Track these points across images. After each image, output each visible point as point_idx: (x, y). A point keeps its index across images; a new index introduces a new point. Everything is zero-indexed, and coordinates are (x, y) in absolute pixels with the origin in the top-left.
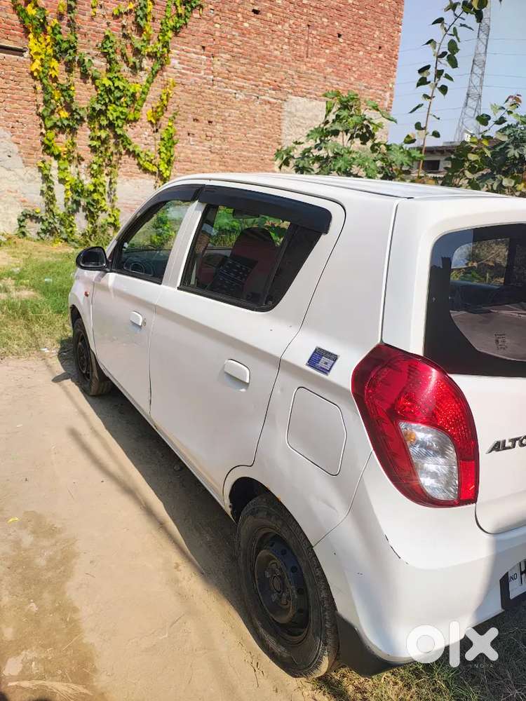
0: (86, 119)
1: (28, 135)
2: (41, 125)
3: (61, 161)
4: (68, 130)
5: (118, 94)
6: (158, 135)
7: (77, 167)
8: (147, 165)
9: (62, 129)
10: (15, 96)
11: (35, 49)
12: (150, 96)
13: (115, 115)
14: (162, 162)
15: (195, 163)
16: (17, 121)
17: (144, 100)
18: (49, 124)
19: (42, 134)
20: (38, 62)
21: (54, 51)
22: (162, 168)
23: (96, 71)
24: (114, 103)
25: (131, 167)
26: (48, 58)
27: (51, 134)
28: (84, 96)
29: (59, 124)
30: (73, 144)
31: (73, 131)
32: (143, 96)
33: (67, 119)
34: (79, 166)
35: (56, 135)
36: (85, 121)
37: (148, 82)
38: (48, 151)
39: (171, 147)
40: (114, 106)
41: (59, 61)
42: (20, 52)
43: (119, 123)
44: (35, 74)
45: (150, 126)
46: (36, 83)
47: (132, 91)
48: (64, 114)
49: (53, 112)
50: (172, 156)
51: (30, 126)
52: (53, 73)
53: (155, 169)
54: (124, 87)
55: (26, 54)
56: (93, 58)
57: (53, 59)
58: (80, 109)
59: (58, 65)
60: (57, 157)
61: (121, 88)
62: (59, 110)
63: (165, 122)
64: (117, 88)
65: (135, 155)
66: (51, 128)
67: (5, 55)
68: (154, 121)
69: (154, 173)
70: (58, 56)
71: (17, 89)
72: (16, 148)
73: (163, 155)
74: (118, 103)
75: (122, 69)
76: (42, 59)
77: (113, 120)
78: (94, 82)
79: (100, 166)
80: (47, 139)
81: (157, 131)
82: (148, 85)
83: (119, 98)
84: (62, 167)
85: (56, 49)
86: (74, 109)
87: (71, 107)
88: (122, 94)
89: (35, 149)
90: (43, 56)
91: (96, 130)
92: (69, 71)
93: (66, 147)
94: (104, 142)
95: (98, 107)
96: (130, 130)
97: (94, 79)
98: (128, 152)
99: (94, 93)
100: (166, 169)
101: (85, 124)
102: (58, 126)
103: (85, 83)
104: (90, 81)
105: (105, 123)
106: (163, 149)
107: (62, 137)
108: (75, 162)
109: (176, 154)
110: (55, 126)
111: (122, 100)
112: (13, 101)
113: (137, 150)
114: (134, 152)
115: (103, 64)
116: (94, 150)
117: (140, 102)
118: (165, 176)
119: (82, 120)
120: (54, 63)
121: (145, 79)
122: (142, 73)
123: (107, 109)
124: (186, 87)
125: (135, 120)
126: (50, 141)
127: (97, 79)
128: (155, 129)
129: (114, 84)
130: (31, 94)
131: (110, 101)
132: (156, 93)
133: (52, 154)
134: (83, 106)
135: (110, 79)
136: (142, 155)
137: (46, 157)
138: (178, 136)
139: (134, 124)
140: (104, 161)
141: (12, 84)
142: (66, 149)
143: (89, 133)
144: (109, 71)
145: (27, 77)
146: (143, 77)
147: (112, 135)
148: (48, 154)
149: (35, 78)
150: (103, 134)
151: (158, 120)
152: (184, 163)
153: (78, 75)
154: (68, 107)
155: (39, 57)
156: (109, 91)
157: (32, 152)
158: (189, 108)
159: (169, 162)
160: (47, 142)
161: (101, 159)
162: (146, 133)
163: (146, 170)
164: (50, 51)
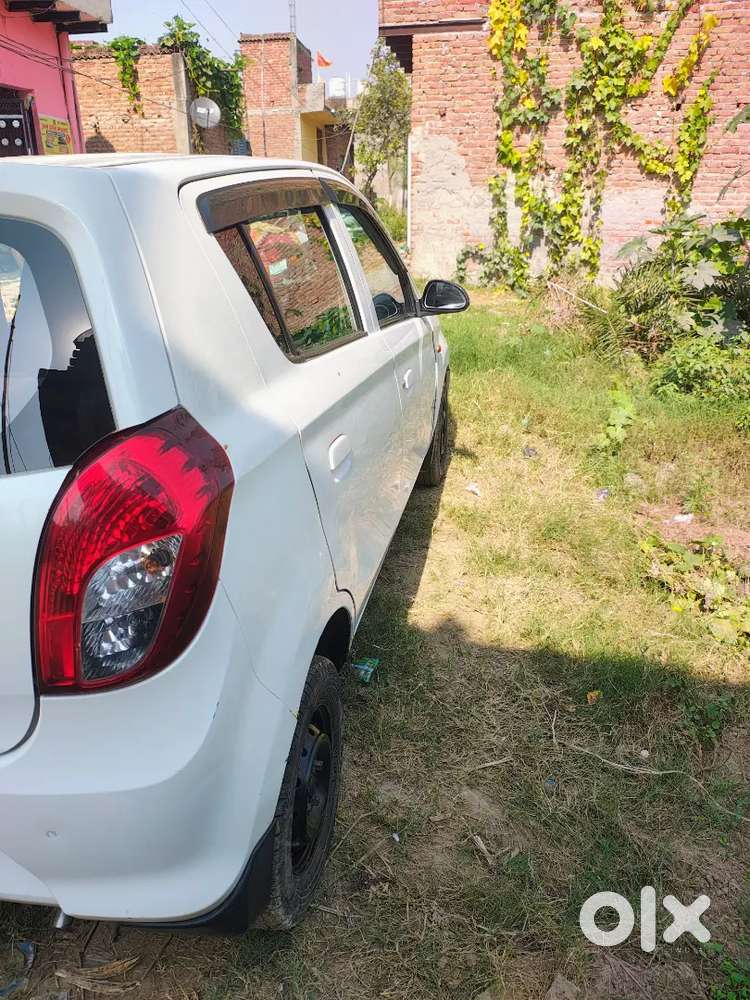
0: (562, 106)
1: (479, 142)
2: (498, 125)
3: (521, 173)
4: (533, 127)
5: (612, 58)
6: (680, 114)
7: (543, 179)
8: (652, 166)
9: (525, 127)
10: (468, 89)
11: (498, 15)
12: (673, 50)
13: (606, 92)
14: (681, 158)
15: (743, 154)
16: (468, 124)
17: (660, 61)
18: (507, 121)
19: (498, 138)
20: (499, 33)
21: (523, 12)
22: (679, 168)
23: (583, 29)
24: (608, 74)
25: (627, 172)
26: (512, 25)
27: (509, 136)
28: (564, 70)
29: (522, 119)
30: (539, 147)
31: (542, 126)
32: (659, 54)
33: (533, 110)
34: (546, 178)
35: (518, 136)
36: (561, 110)
37: (669, 29)
38: (504, 161)
39: (698, 130)
40: (607, 78)
41: (529, 25)
42: (476, 24)
43: (612, 104)
44: (495, 52)
45: (667, 100)
46: (494, 65)
47: (636, 48)
48: (531, 103)
49: (515, 103)
50: (701, 146)
51: (483, 128)
52: (519, 45)
53: (667, 171)
54: (623, 45)
55: (485, 26)
56: (581, 10)
57: (521, 25)
58: (552, 92)
59: (527, 32)
60: (516, 168)
61: (619, 47)
62: (524, 99)
63: (693, 91)
64: (613, 49)
65: (634, 151)
66: (510, 127)
67: (458, 33)
68: (673, 93)
69: (666, 178)
70: (528, 18)
71: (471, 78)
72: (462, 161)
73: (684, 146)
74: (612, 73)
75: (626, 18)
76: (505, 29)
77: (602, 100)
78: (579, 49)
79: (576, 175)
80: (503, 144)
81: (678, 107)
82: (669, 34)
83: (617, 64)
84: (521, 182)
85: (526, 9)
86: (543, 94)
87: (540, 91)
88: (620, 57)
89: (487, 160)
90: (506, 25)
91: (578, 120)
92: (543, 38)
93: (530, 151)
94: (585, 137)
95: (580, 84)
96: (631, 111)
97: (580, 42)
98: (625, 149)
99: (580, 64)
100: (688, 168)
101: (561, 114)
102: (519, 123)
103: (567, 50)
104: (574, 46)
105: (591, 107)
106: (686, 136)
107: (526, 137)
108: (541, 173)
109: (709, 142)
110: (516, 122)
111: (620, 66)
112: (464, 96)
113: (639, 144)
114: (633, 146)
115: (596, 15)
116: (570, 150)
117: (652, 65)
118: (683, 180)
119: (555, 107)
120: (523, 31)
121: (664, 25)
122: (659, 17)
123: (595, 85)
124: (743, 21)
125: (642, 95)
126: (506, 146)
127: (584, 41)
128: (675, 104)
129: (607, 43)
130: (488, 83)
131: (600, 71)
132: (683, 44)
133: (508, 165)
134: (560, 87)
135: (603, 38)
136: (647, 151)
137: (501, 170)
138: (716, 112)
139: (639, 102)
140: (585, 165)
141: (465, 73)
142: (528, 155)
143: (565, 126)
144: (604, 24)
145: (484, 58)
146: (662, 21)
147: (599, 125)
148: (504, 166)
149: (494, 58)
150: (585, 125)
151: (680, 88)
152: (723, 156)
153: (557, 40)
154: (537, 94)
155: (502, 26)
156: (598, 56)
157: (484, 164)
158: (744, 58)
159: (692, 158)
160: (502, 148)
161: (579, 165)
162: (659, 114)
163: (652, 174)
164: (516, 15)
